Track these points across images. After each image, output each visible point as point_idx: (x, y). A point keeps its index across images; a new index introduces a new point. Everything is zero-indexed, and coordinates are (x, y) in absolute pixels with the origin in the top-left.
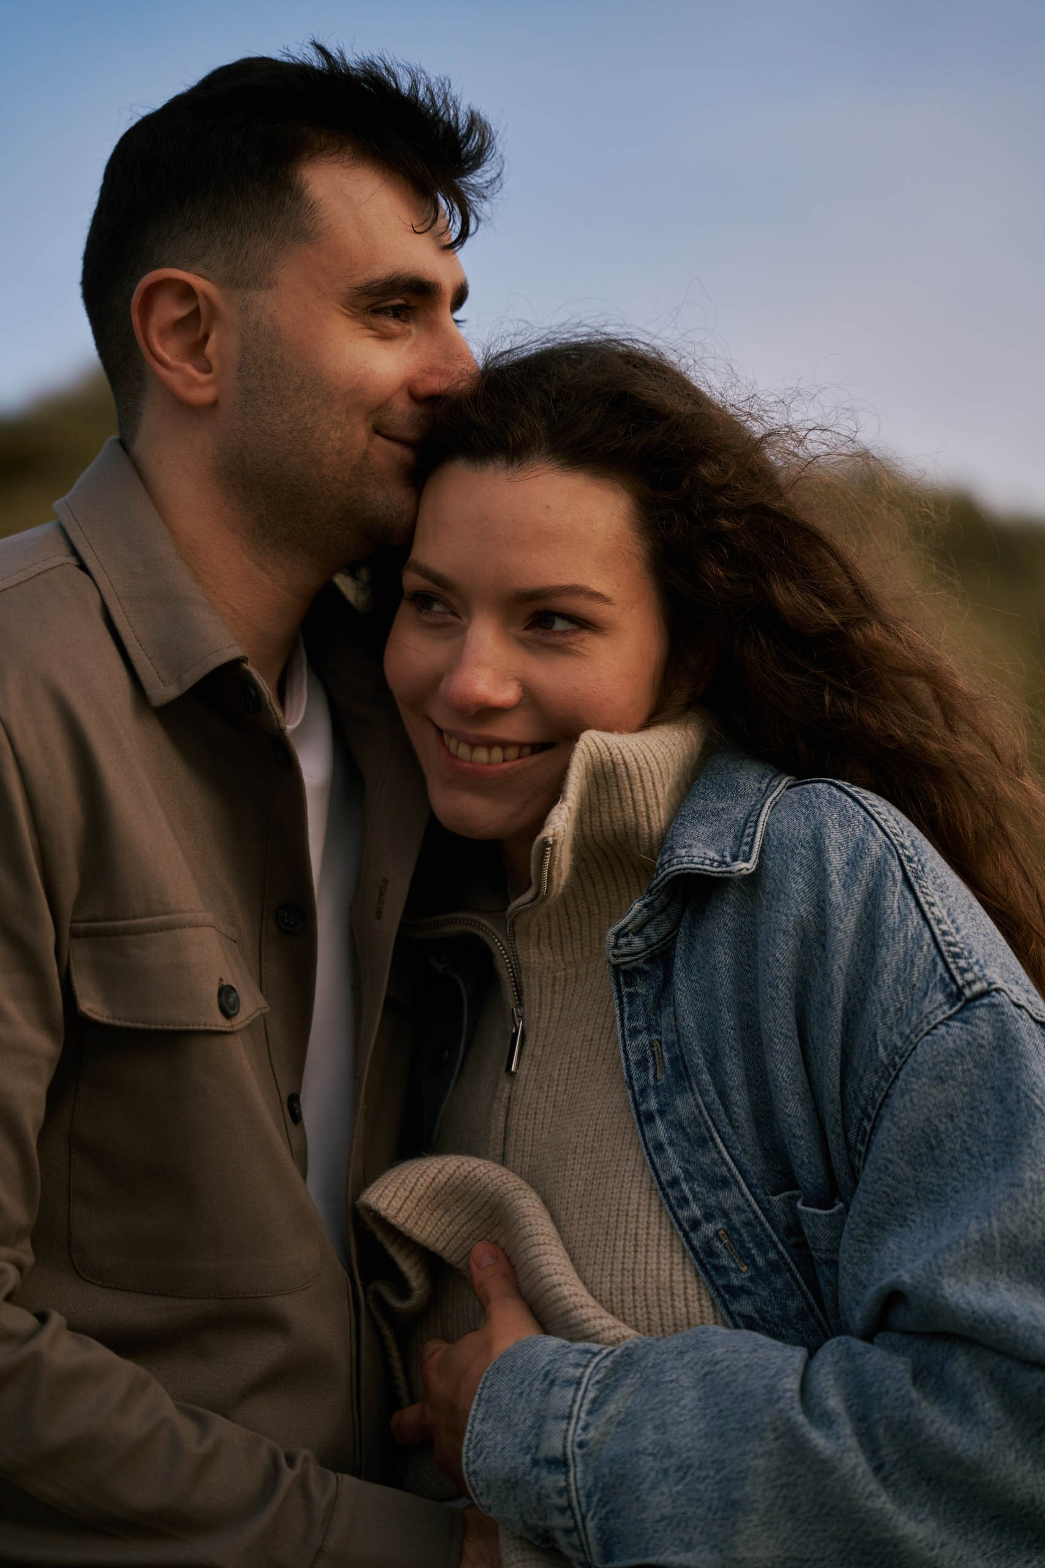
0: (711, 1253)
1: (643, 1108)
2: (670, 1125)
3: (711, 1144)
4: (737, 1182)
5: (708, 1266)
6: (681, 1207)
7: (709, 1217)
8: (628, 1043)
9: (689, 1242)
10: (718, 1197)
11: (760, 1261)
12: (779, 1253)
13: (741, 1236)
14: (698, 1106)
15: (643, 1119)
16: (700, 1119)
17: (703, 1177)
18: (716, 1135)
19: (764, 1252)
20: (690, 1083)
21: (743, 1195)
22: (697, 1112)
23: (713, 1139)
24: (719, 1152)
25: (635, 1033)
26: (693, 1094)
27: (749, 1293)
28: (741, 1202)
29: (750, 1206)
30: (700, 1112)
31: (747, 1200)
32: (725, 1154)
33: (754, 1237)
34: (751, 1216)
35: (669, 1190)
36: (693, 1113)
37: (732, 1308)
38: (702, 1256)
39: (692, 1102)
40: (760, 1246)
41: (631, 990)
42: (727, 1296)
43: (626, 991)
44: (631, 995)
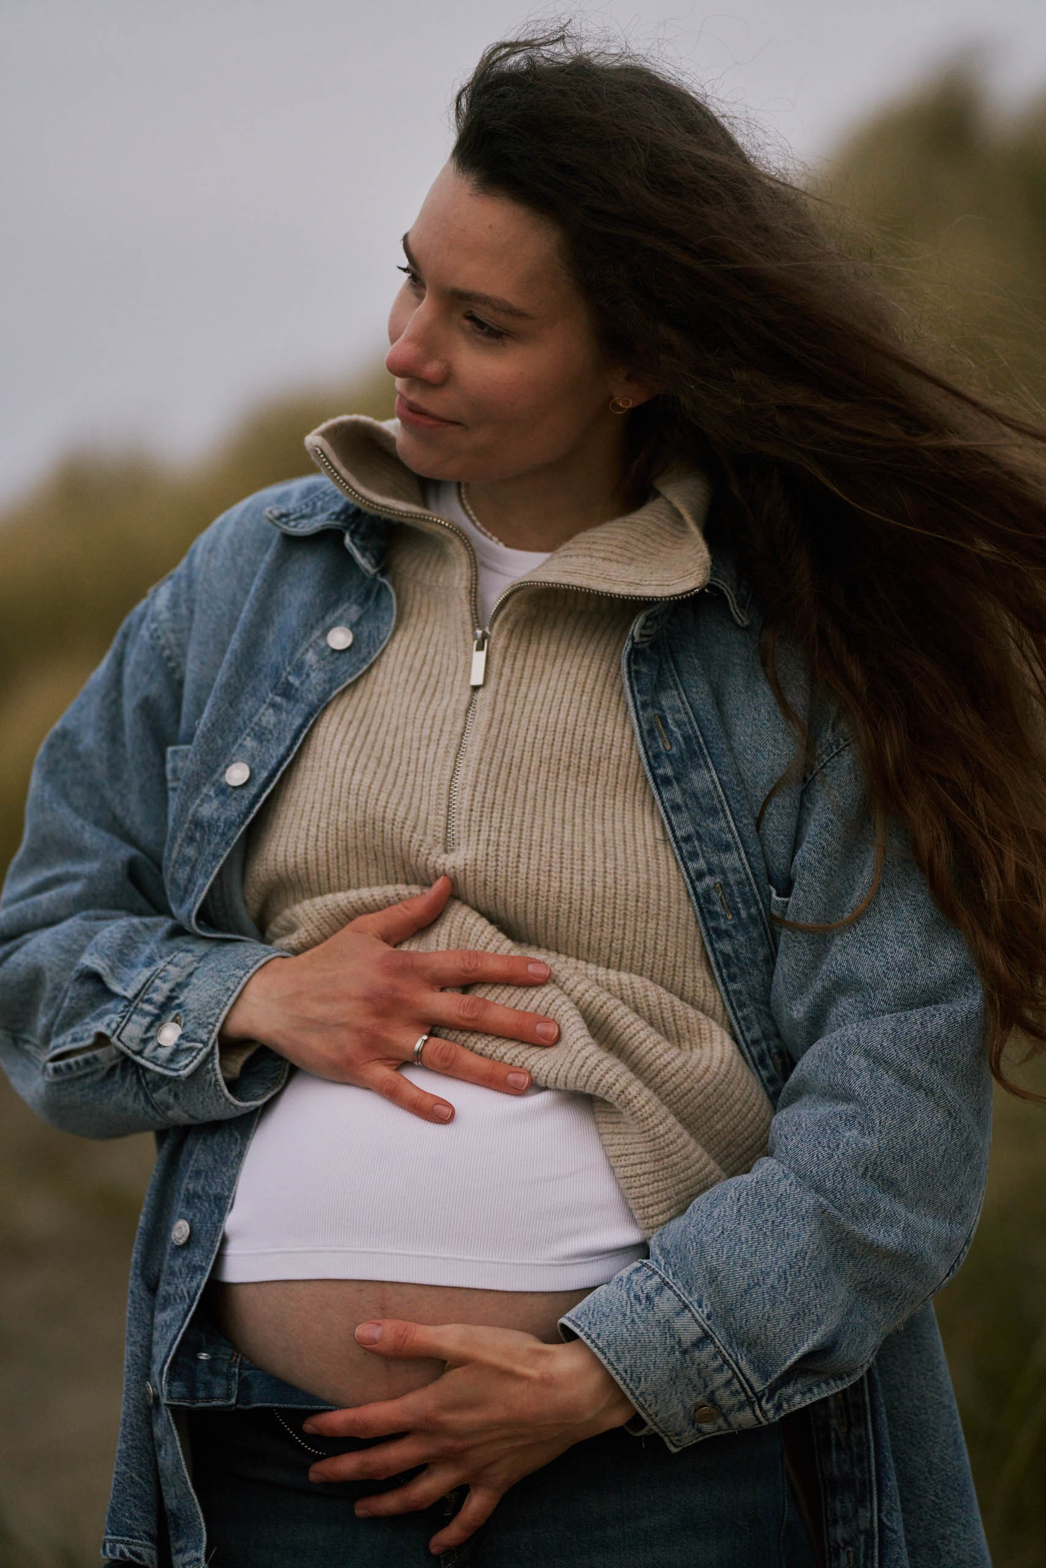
0: (709, 900)
1: (661, 771)
2: (684, 791)
3: (721, 815)
4: (738, 849)
5: (705, 910)
6: (691, 860)
7: (711, 872)
9: (694, 888)
10: (720, 858)
11: (743, 914)
12: (759, 909)
13: (732, 891)
14: (713, 782)
15: (659, 781)
16: (714, 794)
17: (710, 840)
18: (727, 808)
19: (748, 908)
20: (706, 762)
21: (741, 859)
22: (712, 787)
23: (724, 811)
24: (728, 822)
25: (645, 705)
26: (710, 771)
27: (730, 936)
28: (738, 864)
29: (744, 869)
30: (715, 787)
31: (743, 864)
32: (732, 824)
33: (742, 894)
35: (682, 844)
36: (708, 788)
38: (702, 901)
39: (707, 776)
40: (745, 901)
41: (637, 667)
42: (714, 936)
43: (633, 667)
44: (636, 672)
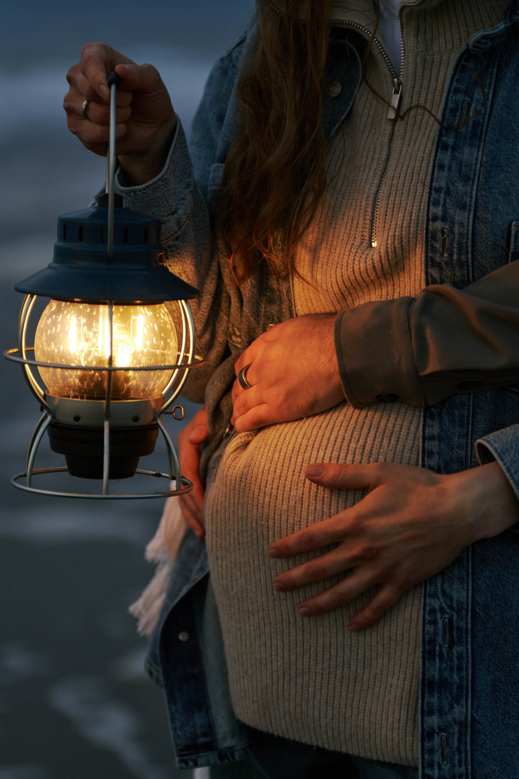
0: (434, 237)
1: (444, 139)
2: (453, 158)
3: (470, 183)
4: (470, 210)
5: (429, 243)
6: (434, 205)
7: (444, 218)
8: (451, 95)
9: (427, 225)
10: (456, 211)
11: (455, 257)
12: (467, 258)
13: (454, 238)
14: (477, 159)
15: (440, 145)
16: (473, 167)
17: (455, 196)
18: (476, 180)
19: (460, 254)
20: (479, 144)
21: (469, 218)
22: (474, 162)
23: (473, 181)
24: (472, 190)
25: (457, 91)
26: (478, 152)
27: (441, 268)
28: (465, 221)
29: (468, 226)
30: (477, 163)
31: (469, 222)
32: (474, 192)
33: (459, 243)
34: (466, 231)
35: (433, 192)
36: (472, 161)
37: (429, 270)
38: (429, 236)
39: (475, 154)
40: (460, 249)
41: (465, 63)
42: (430, 263)
43: (463, 62)
44: (463, 66)
